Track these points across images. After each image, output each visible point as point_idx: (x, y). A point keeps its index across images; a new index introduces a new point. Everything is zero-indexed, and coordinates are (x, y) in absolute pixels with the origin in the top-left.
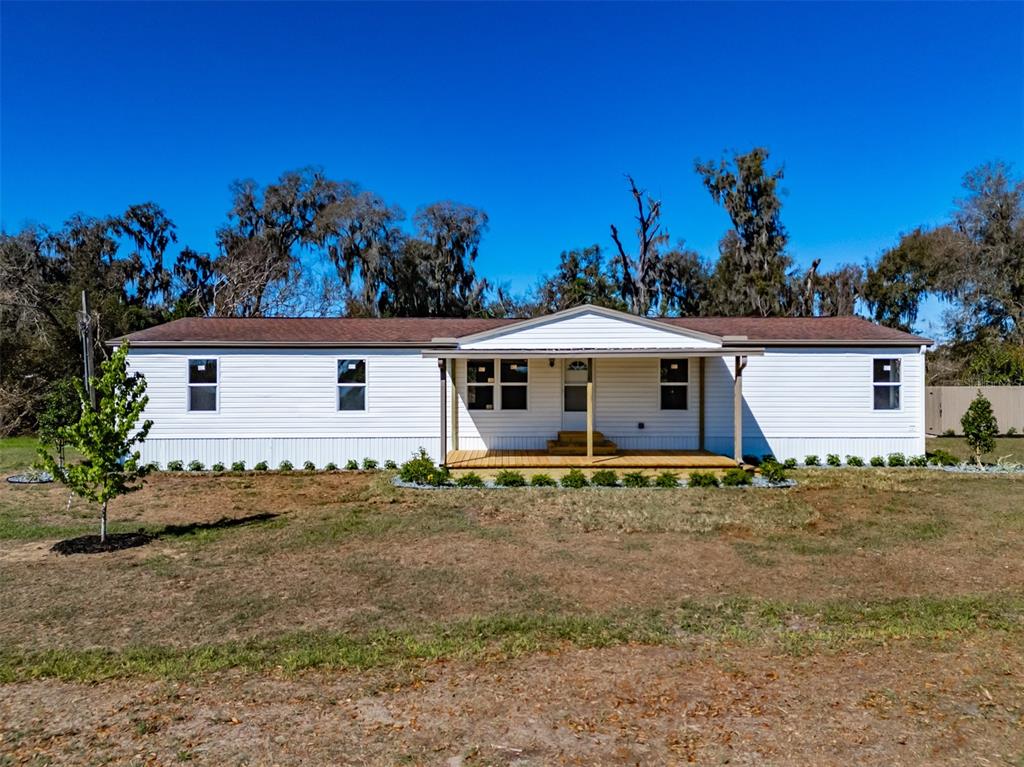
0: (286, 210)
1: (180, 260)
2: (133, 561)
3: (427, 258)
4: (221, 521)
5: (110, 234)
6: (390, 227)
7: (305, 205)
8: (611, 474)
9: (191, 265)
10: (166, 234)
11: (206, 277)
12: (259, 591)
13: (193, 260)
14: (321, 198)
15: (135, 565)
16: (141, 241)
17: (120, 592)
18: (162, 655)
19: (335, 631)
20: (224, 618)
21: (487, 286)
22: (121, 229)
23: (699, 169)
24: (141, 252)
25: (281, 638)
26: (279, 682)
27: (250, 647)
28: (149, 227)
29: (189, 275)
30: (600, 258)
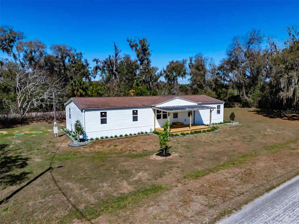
23: (128, 41)
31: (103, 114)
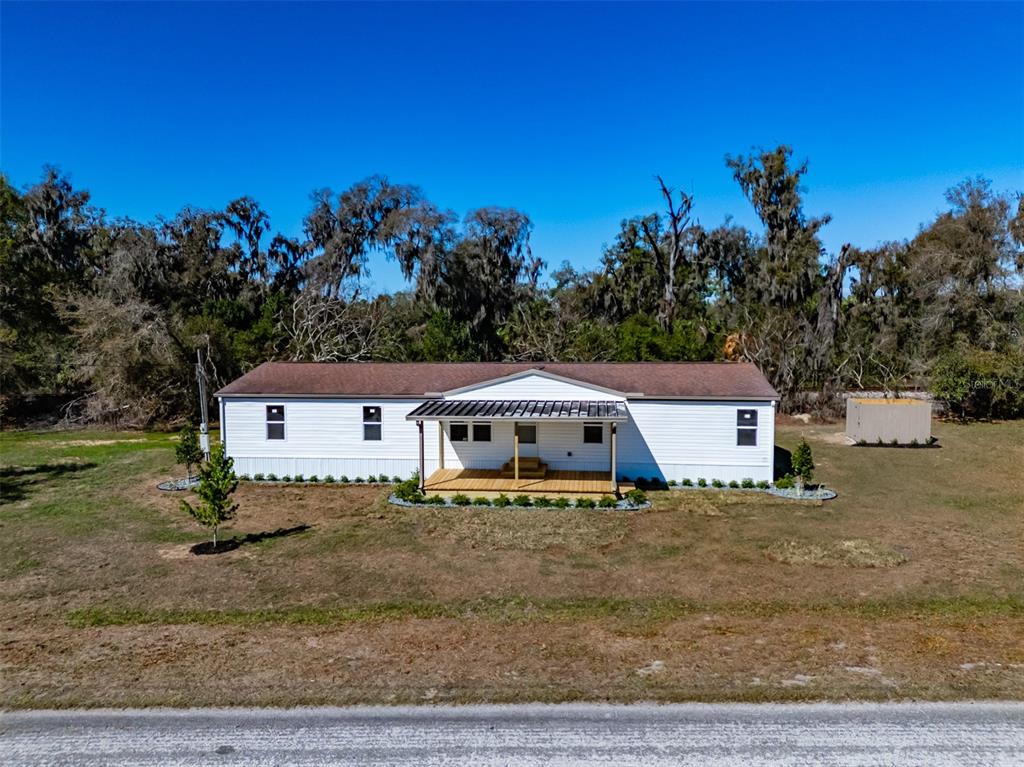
0: (356, 215)
1: (273, 246)
2: (230, 560)
3: (475, 257)
4: (278, 531)
5: (213, 224)
6: (444, 228)
7: (373, 208)
8: (526, 497)
9: (283, 249)
10: (261, 224)
11: (296, 259)
12: (286, 582)
13: (284, 245)
14: (388, 203)
15: (230, 563)
16: (240, 231)
17: (223, 580)
18: (240, 614)
19: (315, 605)
20: (269, 596)
21: (542, 264)
22: (224, 222)
23: (729, 163)
24: (241, 241)
25: (290, 608)
26: (284, 629)
27: (277, 612)
28: (246, 218)
29: (281, 258)
30: (660, 226)
31: (275, 411)
